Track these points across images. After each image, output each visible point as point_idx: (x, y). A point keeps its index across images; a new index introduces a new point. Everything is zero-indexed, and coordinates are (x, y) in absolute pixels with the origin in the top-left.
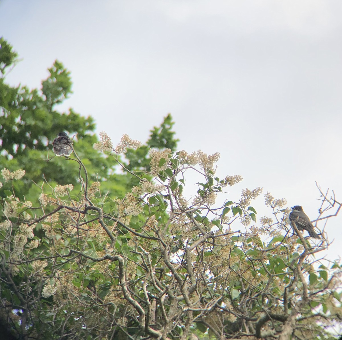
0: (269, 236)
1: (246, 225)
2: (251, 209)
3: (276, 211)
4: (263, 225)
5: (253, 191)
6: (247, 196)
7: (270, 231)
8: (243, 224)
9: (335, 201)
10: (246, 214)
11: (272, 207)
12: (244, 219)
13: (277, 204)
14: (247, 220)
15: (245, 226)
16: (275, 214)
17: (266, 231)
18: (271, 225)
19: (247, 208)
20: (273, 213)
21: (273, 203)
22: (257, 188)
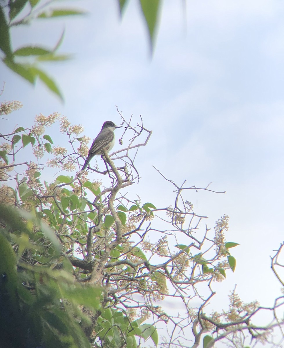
0: (62, 169)
1: (39, 158)
2: (46, 137)
3: (72, 139)
4: (56, 156)
5: (49, 117)
6: (41, 122)
7: (64, 163)
8: (35, 155)
9: (142, 128)
10: (40, 144)
11: (68, 134)
12: (38, 150)
13: (73, 131)
14: (41, 151)
15: (37, 158)
16: (71, 143)
17: (58, 164)
18: (65, 156)
19: (41, 136)
20: (69, 142)
21: (70, 129)
22: (54, 113)
